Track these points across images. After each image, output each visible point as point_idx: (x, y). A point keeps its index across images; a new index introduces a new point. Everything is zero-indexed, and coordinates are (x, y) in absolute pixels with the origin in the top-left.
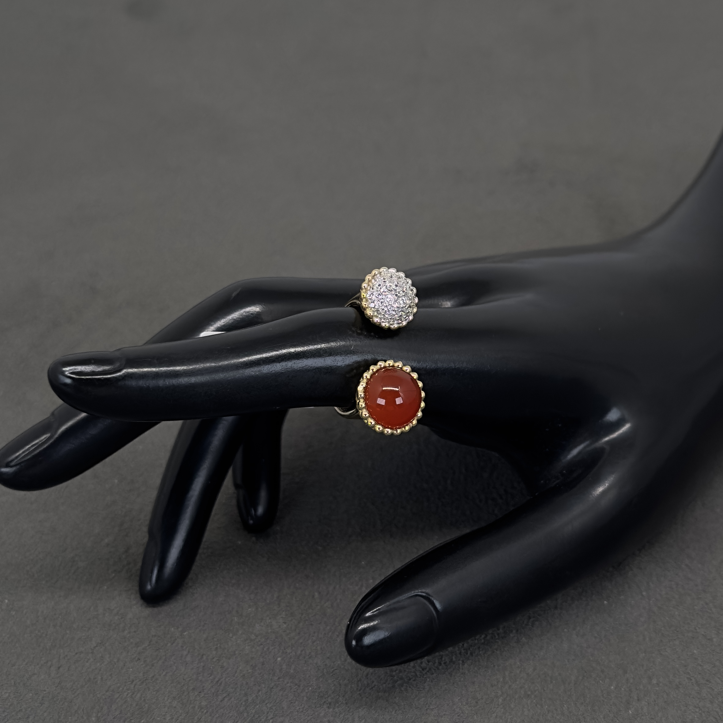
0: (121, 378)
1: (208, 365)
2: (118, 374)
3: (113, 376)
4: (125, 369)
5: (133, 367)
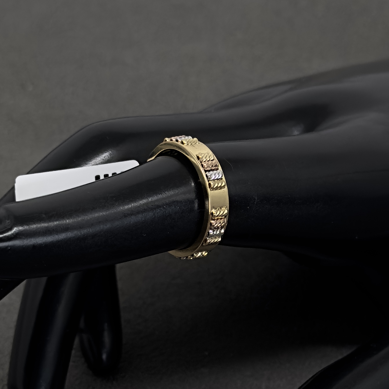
0: (13, 236)
1: (97, 215)
2: (10, 233)
3: (5, 235)
4: (16, 227)
5: (22, 224)
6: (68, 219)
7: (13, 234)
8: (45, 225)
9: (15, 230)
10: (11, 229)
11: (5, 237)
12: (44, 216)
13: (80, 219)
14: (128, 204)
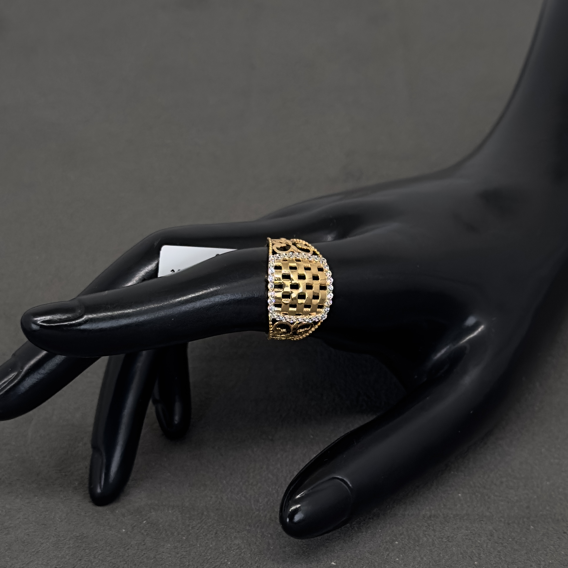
3: (77, 321)
4: (86, 315)
5: (91, 313)
6: (129, 309)
7: (83, 321)
8: (109, 314)
9: (85, 317)
10: (82, 317)
11: (77, 323)
12: (109, 306)
13: (138, 309)
14: (178, 298)
